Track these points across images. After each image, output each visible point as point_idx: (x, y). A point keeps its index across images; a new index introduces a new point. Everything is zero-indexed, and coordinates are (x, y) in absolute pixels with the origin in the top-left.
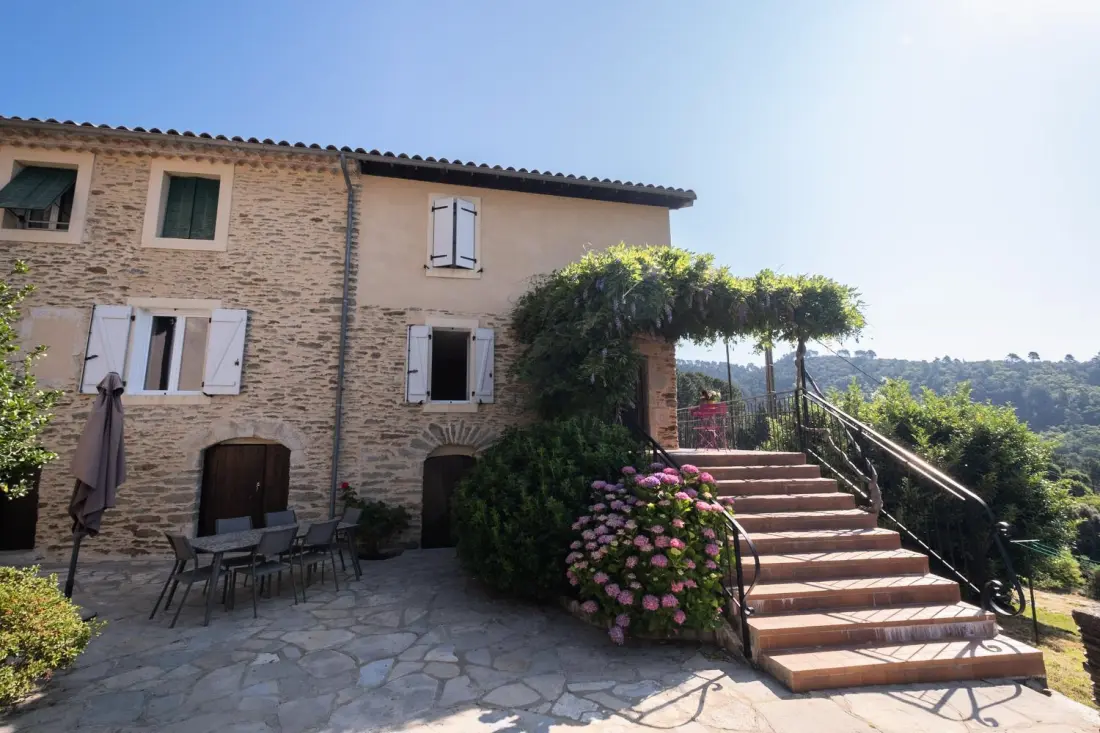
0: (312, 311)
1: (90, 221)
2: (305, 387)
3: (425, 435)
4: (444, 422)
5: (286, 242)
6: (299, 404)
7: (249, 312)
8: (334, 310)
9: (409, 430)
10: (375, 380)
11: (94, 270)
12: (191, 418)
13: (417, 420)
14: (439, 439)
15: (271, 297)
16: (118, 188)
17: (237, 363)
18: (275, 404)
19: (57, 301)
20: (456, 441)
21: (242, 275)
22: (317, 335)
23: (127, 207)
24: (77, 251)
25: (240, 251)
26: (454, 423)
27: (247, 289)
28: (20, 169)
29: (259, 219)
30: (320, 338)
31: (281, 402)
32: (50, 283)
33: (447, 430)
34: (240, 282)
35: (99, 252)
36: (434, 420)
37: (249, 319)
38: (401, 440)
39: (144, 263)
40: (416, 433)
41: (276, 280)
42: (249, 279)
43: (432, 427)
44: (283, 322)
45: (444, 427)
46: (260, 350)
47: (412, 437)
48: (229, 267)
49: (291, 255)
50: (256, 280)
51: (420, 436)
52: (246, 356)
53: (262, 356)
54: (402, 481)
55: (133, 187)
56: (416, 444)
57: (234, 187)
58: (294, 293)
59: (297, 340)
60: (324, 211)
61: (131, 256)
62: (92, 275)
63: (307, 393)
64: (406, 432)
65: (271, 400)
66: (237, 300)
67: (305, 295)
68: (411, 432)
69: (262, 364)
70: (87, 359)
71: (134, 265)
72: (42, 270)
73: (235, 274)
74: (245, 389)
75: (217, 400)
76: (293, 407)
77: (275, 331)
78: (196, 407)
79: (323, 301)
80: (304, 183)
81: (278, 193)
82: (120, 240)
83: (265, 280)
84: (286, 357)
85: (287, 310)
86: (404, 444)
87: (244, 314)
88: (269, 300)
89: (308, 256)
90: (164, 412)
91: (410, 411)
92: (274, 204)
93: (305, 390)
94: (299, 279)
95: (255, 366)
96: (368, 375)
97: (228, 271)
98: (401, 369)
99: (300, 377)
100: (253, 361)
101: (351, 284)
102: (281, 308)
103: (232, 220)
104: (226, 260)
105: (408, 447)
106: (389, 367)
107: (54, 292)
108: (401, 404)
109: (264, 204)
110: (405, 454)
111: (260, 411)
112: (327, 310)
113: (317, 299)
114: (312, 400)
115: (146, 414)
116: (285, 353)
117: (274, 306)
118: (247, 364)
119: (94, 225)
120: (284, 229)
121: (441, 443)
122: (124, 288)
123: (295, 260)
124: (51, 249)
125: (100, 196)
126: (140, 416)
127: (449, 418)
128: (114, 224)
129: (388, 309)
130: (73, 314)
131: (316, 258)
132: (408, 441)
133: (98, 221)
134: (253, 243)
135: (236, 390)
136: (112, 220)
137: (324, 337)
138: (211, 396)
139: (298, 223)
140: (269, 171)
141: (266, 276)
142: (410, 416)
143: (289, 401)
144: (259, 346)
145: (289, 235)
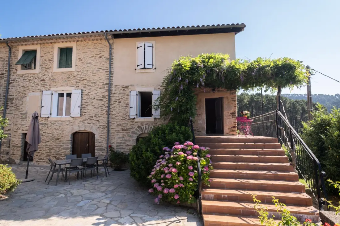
0: (100, 88)
1: (41, 65)
2: (99, 114)
3: (136, 129)
4: (143, 125)
5: (92, 66)
6: (97, 119)
7: (82, 90)
8: (106, 87)
9: (131, 128)
10: (120, 111)
11: (42, 80)
12: (68, 124)
13: (133, 124)
14: (141, 131)
15: (88, 85)
16: (47, 54)
17: (79, 107)
18: (90, 120)
19: (34, 90)
20: (147, 132)
21: (80, 78)
22: (102, 96)
23: (49, 60)
24: (38, 75)
25: (79, 70)
26: (146, 126)
27: (81, 82)
28: (24, 52)
29: (84, 59)
30: (102, 97)
31: (92, 119)
32: (32, 85)
33: (144, 128)
34: (79, 81)
35: (43, 75)
36: (139, 124)
37: (82, 92)
38: (128, 131)
39: (54, 77)
40: (133, 129)
41: (89, 79)
42: (82, 79)
43: (139, 127)
44: (92, 93)
45: (142, 127)
46: (86, 102)
47: (132, 130)
48: (76, 76)
49: (93, 70)
50: (83, 79)
51: (134, 130)
52: (81, 105)
53: (86, 104)
54: (129, 145)
55: (51, 53)
56: (133, 133)
57: (77, 49)
58: (95, 83)
59: (96, 98)
60: (103, 54)
61: (51, 75)
62: (42, 82)
63: (99, 116)
64: (130, 128)
65: (89, 118)
66: (79, 87)
67: (98, 83)
68: (131, 129)
69: (86, 107)
70: (41, 107)
71: (52, 78)
72: (30, 81)
73: (78, 78)
74: (82, 115)
75: (74, 119)
76: (96, 120)
77: (89, 96)
78: (69, 121)
79: (103, 85)
80: (96, 45)
81: (88, 49)
82: (48, 70)
83: (86, 79)
84: (93, 104)
85: (93, 88)
86: (129, 133)
87: (80, 91)
88: (88, 86)
89: (98, 70)
90: (61, 122)
91: (131, 121)
92: (87, 54)
93: (99, 115)
94: (96, 78)
95: (85, 107)
96: (117, 109)
97: (76, 77)
98: (128, 107)
99: (97, 110)
100: (84, 106)
101: (111, 78)
102: (91, 88)
103: (76, 60)
104: (75, 74)
105: (130, 134)
106: (124, 106)
107: (33, 88)
108: (128, 119)
109: (85, 54)
110: (130, 136)
111: (86, 122)
112: (104, 88)
113: (101, 84)
114: (101, 118)
115: (57, 123)
116: (93, 103)
117: (89, 88)
118: (82, 107)
119: (42, 66)
120: (91, 62)
121: (141, 133)
122: (50, 85)
123: (95, 72)
124: (32, 75)
125: (43, 57)
126: (55, 124)
127: (144, 124)
128: (46, 66)
129: (123, 86)
130: (38, 94)
131: (101, 70)
132: (130, 132)
133: (42, 65)
134: (83, 67)
135: (79, 115)
136: (46, 64)
137: (104, 97)
138: (73, 117)
139: (95, 59)
140: (86, 42)
141: (87, 78)
142: (131, 123)
143: (94, 118)
144: (85, 101)
145: (92, 63)
